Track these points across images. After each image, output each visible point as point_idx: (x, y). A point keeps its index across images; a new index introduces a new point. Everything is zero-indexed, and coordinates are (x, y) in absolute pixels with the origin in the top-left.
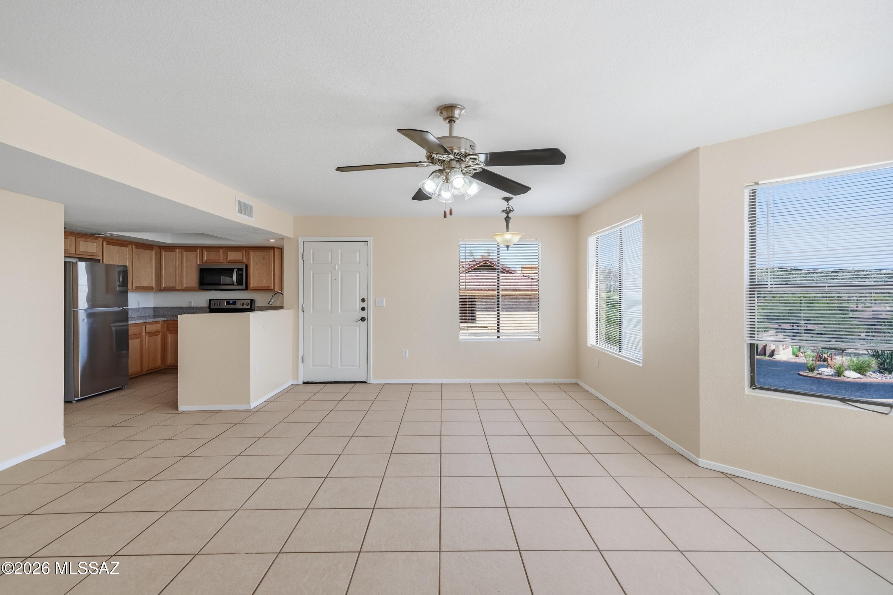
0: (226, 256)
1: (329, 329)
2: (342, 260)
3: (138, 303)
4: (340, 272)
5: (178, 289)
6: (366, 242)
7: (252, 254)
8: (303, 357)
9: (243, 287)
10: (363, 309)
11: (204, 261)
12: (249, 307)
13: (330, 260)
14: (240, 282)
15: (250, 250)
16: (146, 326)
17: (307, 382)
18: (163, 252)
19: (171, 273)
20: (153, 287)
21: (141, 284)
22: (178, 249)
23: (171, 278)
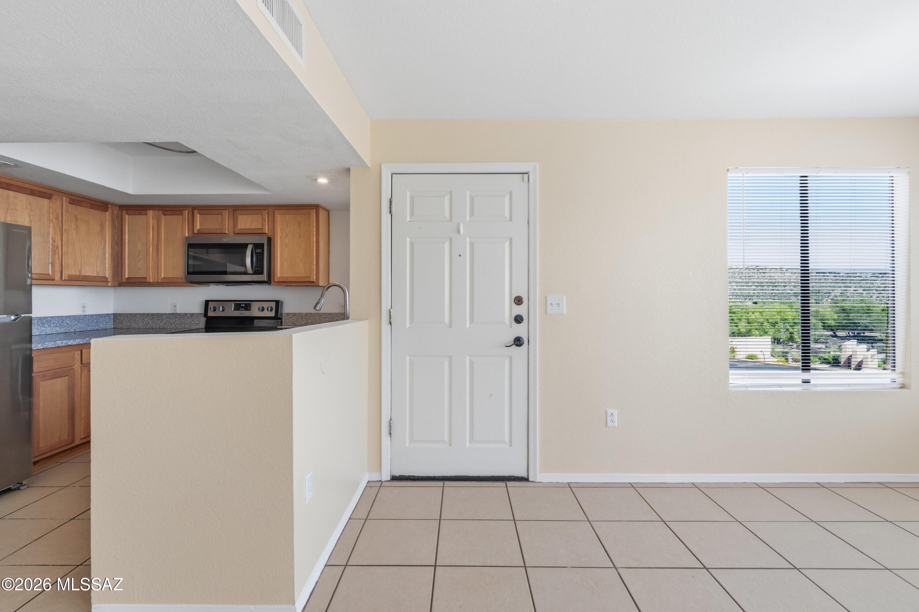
0: (235, 224)
1: (446, 363)
2: (472, 214)
3: (84, 307)
4: (468, 240)
5: (151, 281)
6: (525, 175)
7: (279, 218)
8: (390, 424)
9: (264, 277)
10: (518, 319)
11: (197, 232)
12: (272, 314)
13: (447, 214)
14: (258, 270)
15: (276, 211)
16: (81, 351)
17: (400, 476)
18: (127, 216)
19: (139, 255)
20: (107, 278)
21: (80, 271)
22: (151, 211)
23: (139, 261)
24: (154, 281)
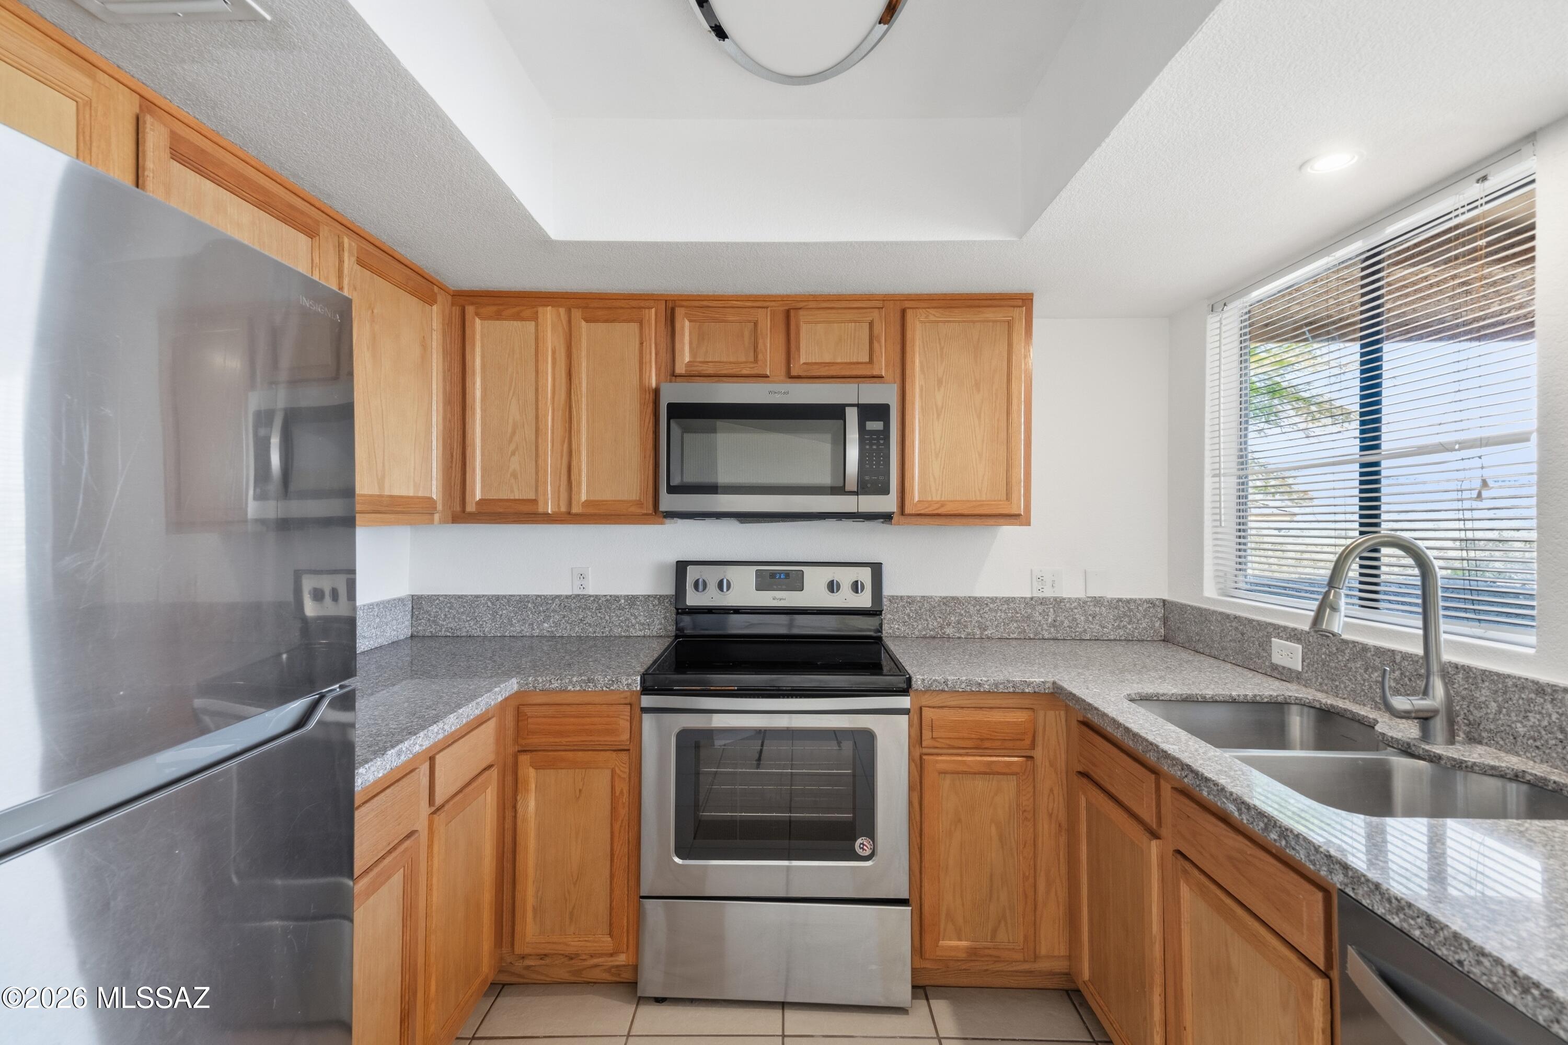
0: (793, 348)
5: (550, 512)
7: (920, 332)
9: (891, 502)
11: (677, 371)
12: (865, 600)
14: (876, 482)
15: (909, 313)
16: (433, 761)
18: (478, 321)
19: (514, 433)
20: (434, 502)
21: (381, 486)
22: (549, 308)
23: (513, 453)
24: (557, 510)
